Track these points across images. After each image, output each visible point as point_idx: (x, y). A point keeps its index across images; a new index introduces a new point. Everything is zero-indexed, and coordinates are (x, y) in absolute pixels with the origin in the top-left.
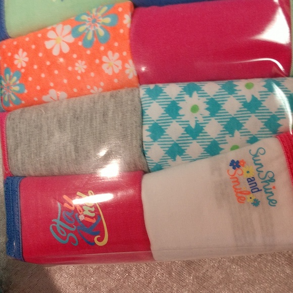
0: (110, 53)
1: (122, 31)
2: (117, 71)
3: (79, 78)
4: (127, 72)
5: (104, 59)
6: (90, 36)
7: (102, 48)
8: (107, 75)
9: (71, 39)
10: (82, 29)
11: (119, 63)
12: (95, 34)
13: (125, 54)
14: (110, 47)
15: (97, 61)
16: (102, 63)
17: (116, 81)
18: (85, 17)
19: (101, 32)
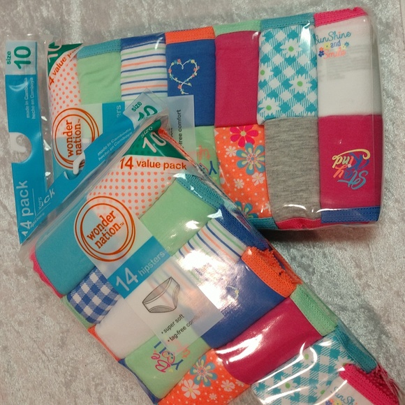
0: (223, 382)
1: (221, 369)
2: (233, 387)
3: (216, 402)
4: (239, 385)
5: (222, 386)
6: (206, 380)
7: (217, 382)
8: (230, 392)
9: (197, 386)
10: (199, 378)
11: (232, 383)
12: (208, 377)
13: (231, 378)
14: (221, 379)
15: (220, 389)
16: (223, 389)
17: (237, 391)
18: (195, 371)
19: (211, 375)
